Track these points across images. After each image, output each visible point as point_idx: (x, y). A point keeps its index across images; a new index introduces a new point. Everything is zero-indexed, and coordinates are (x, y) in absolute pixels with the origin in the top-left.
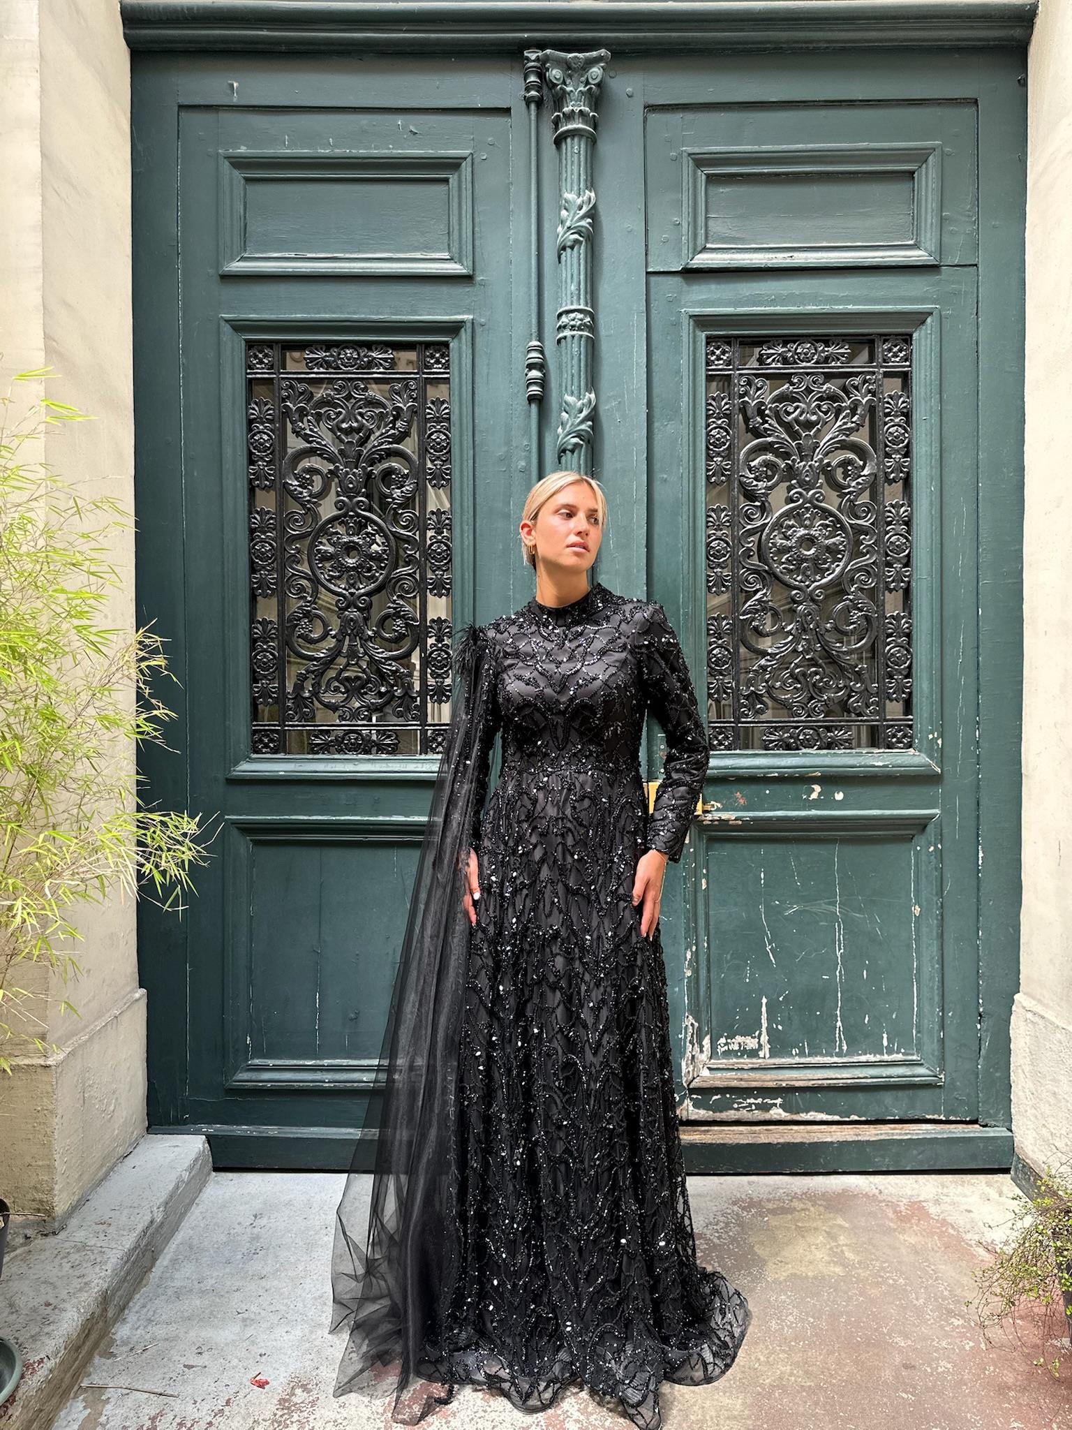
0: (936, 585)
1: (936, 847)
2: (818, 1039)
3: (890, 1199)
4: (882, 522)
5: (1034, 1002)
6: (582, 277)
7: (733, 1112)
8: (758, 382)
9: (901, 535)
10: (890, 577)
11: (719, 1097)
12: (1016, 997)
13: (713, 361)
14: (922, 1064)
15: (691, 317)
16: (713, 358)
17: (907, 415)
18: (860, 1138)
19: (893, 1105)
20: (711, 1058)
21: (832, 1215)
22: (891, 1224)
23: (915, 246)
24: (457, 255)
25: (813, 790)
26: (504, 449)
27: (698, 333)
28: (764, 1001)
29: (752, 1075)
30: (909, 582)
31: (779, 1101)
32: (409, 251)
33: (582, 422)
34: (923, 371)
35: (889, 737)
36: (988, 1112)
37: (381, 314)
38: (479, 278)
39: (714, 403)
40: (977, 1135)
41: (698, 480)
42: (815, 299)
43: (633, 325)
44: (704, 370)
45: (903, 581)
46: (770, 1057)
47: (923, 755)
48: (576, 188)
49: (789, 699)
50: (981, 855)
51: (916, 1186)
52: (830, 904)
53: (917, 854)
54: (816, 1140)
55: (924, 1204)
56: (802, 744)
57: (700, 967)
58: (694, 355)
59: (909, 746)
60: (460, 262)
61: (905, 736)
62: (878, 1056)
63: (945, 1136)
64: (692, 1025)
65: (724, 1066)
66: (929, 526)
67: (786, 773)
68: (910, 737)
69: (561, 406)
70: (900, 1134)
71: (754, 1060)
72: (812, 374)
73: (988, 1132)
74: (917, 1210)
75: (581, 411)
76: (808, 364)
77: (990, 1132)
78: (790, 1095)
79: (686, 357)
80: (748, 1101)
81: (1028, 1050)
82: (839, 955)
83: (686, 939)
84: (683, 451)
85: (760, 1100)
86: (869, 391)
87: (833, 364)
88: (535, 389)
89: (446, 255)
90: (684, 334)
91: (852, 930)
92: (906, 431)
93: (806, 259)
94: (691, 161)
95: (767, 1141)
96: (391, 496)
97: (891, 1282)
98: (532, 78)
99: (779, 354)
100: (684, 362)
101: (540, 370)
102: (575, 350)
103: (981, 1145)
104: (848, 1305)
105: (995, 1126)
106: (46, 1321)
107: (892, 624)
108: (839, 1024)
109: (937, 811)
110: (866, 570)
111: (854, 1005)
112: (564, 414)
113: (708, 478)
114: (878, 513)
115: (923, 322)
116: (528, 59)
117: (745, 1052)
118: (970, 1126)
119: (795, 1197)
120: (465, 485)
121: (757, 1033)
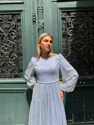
4: (90, 40)
8: (70, 18)
15: (59, 8)
25: (80, 82)
26: (30, 29)
27: (60, 11)
28: (73, 114)
35: (92, 73)
39: (63, 22)
44: (61, 17)
46: (74, 123)
52: (83, 99)
58: (60, 14)
60: (22, 1)
62: (90, 122)
69: (38, 22)
82: (84, 107)
84: (58, 29)
86: (87, 19)
87: (81, 15)
88: (34, 20)
96: (12, 38)
99: (73, 14)
101: (35, 17)
102: (40, 13)
108: (84, 117)
110: (87, 47)
111: (87, 114)
113: (62, 33)
117: (70, 122)
120: (24, 36)
121: (72, 119)
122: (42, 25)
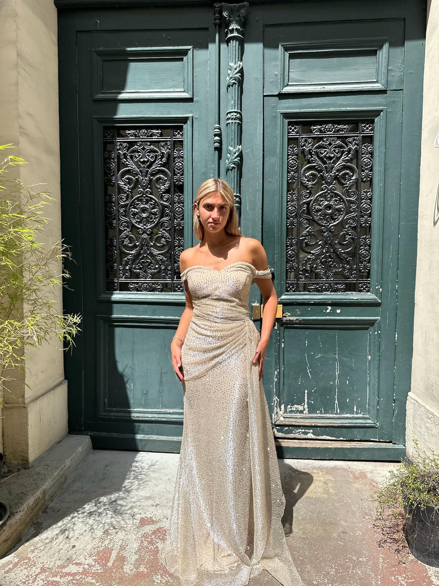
0: (381, 225)
1: (378, 332)
2: (328, 408)
3: (353, 470)
4: (359, 199)
5: (415, 396)
6: (236, 98)
7: (293, 434)
8: (310, 140)
9: (368, 204)
10: (362, 221)
11: (287, 428)
12: (409, 393)
13: (291, 132)
14: (370, 419)
15: (281, 114)
16: (291, 131)
17: (372, 154)
18: (343, 447)
19: (357, 434)
20: (284, 413)
21: (328, 476)
22: (351, 480)
23: (377, 82)
24: (186, 90)
25: (328, 309)
26: (205, 169)
27: (285, 120)
28: (306, 391)
29: (301, 420)
30: (370, 224)
31: (311, 431)
32: (167, 89)
33: (235, 158)
34: (378, 135)
35: (360, 287)
36: (396, 439)
37: (156, 114)
38: (195, 99)
39: (291, 150)
40: (391, 447)
41: (284, 181)
42: (333, 105)
43: (258, 118)
44: (287, 136)
45: (368, 223)
46: (308, 414)
47: (374, 295)
48: (234, 61)
49: (319, 272)
50: (396, 336)
51: (364, 466)
52: (334, 354)
53: (370, 335)
54: (325, 447)
55: (366, 473)
56: (324, 290)
57: (281, 378)
58: (283, 130)
59: (368, 291)
60: (188, 92)
61: (366, 287)
62: (352, 415)
63: (378, 447)
64: (277, 400)
65: (289, 416)
66: (379, 200)
67: (317, 301)
68: (368, 288)
69: (227, 151)
70: (360, 446)
71: (302, 415)
72: (332, 137)
73: (394, 446)
74: (363, 475)
75: (235, 153)
76: (331, 133)
77: (396, 446)
78: (316, 428)
79: (279, 131)
80: (299, 430)
81: (412, 415)
82: (337, 374)
83: (275, 366)
84: (277, 169)
85: (303, 430)
86: (356, 144)
87: (341, 133)
88: (217, 145)
89: (182, 90)
90: (279, 121)
91: (343, 365)
92: (371, 161)
93: (330, 88)
94: (282, 48)
95: (305, 446)
96: (160, 188)
97: (345, 501)
98: (217, 15)
99: (318, 129)
100: (278, 132)
101: (219, 137)
102: (234, 128)
103: (392, 451)
104: (326, 509)
105: (398, 444)
106: (21, 498)
107: (363, 241)
108: (336, 402)
109: (379, 318)
110: (353, 218)
111: (343, 395)
112: (228, 154)
113: (288, 180)
114: (358, 195)
115: (379, 115)
116: (215, 7)
117: (298, 411)
118: (388, 444)
119: (315, 468)
120: (189, 184)
121: (303, 404)
122: (236, 160)
